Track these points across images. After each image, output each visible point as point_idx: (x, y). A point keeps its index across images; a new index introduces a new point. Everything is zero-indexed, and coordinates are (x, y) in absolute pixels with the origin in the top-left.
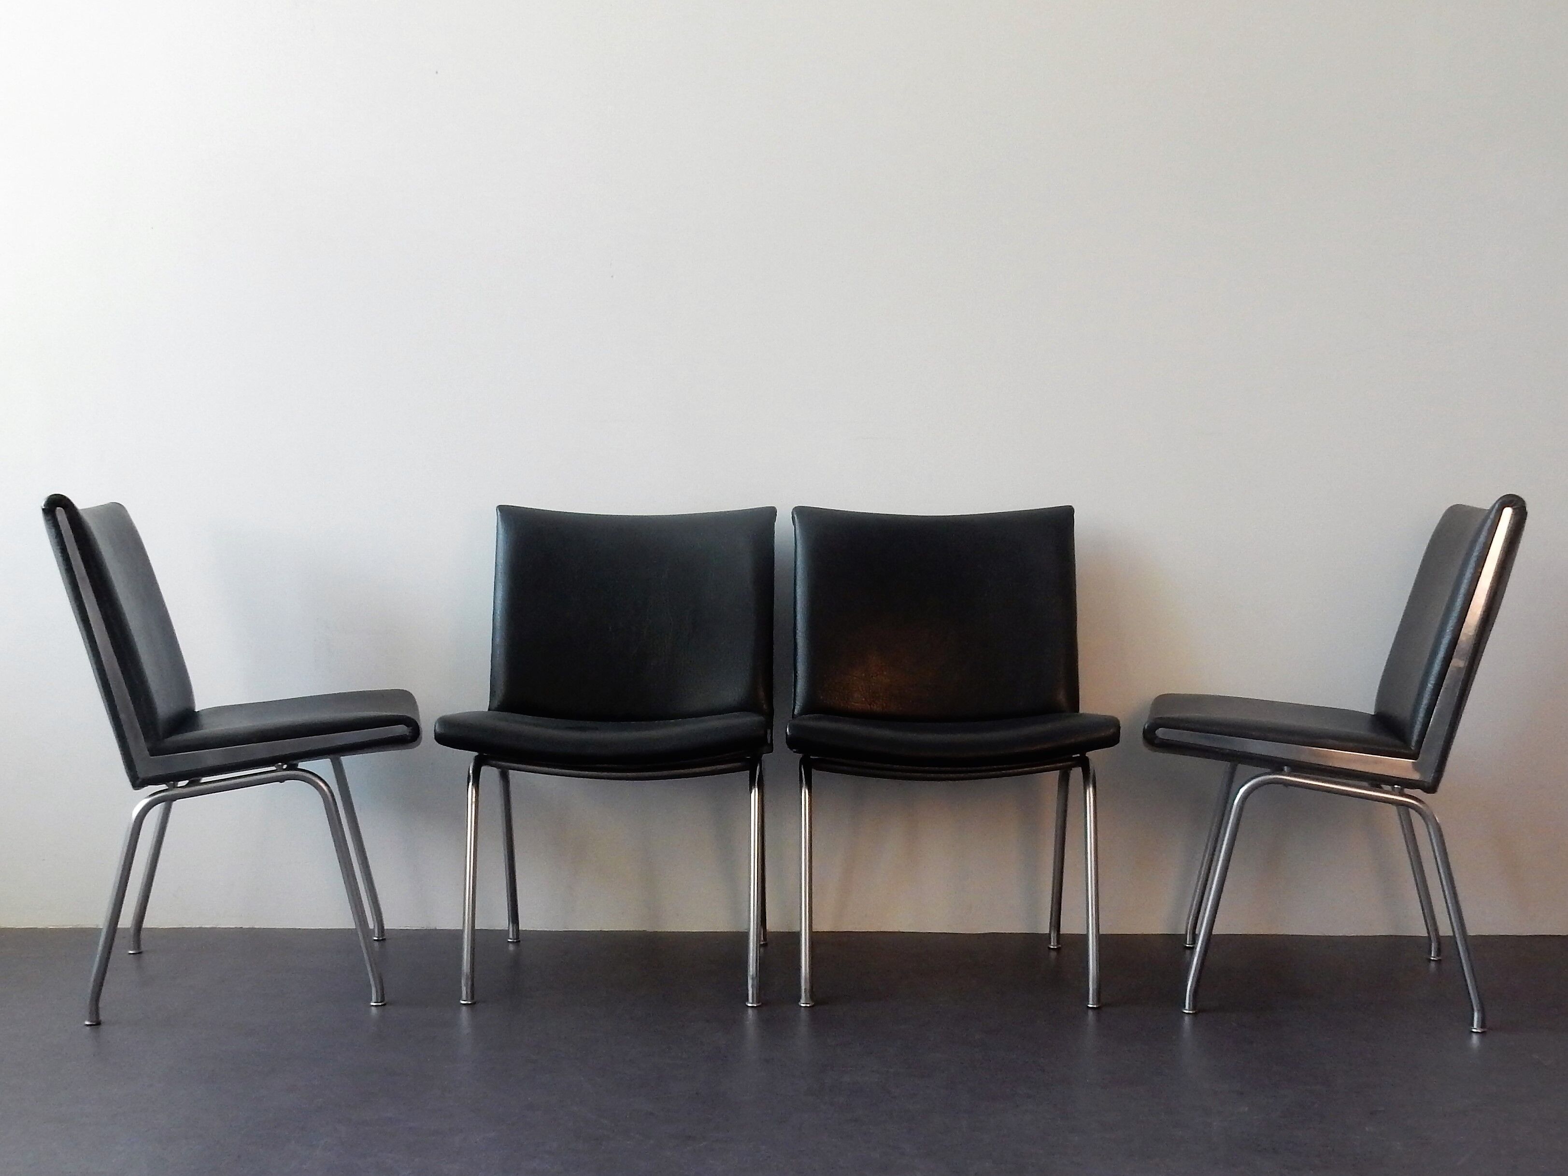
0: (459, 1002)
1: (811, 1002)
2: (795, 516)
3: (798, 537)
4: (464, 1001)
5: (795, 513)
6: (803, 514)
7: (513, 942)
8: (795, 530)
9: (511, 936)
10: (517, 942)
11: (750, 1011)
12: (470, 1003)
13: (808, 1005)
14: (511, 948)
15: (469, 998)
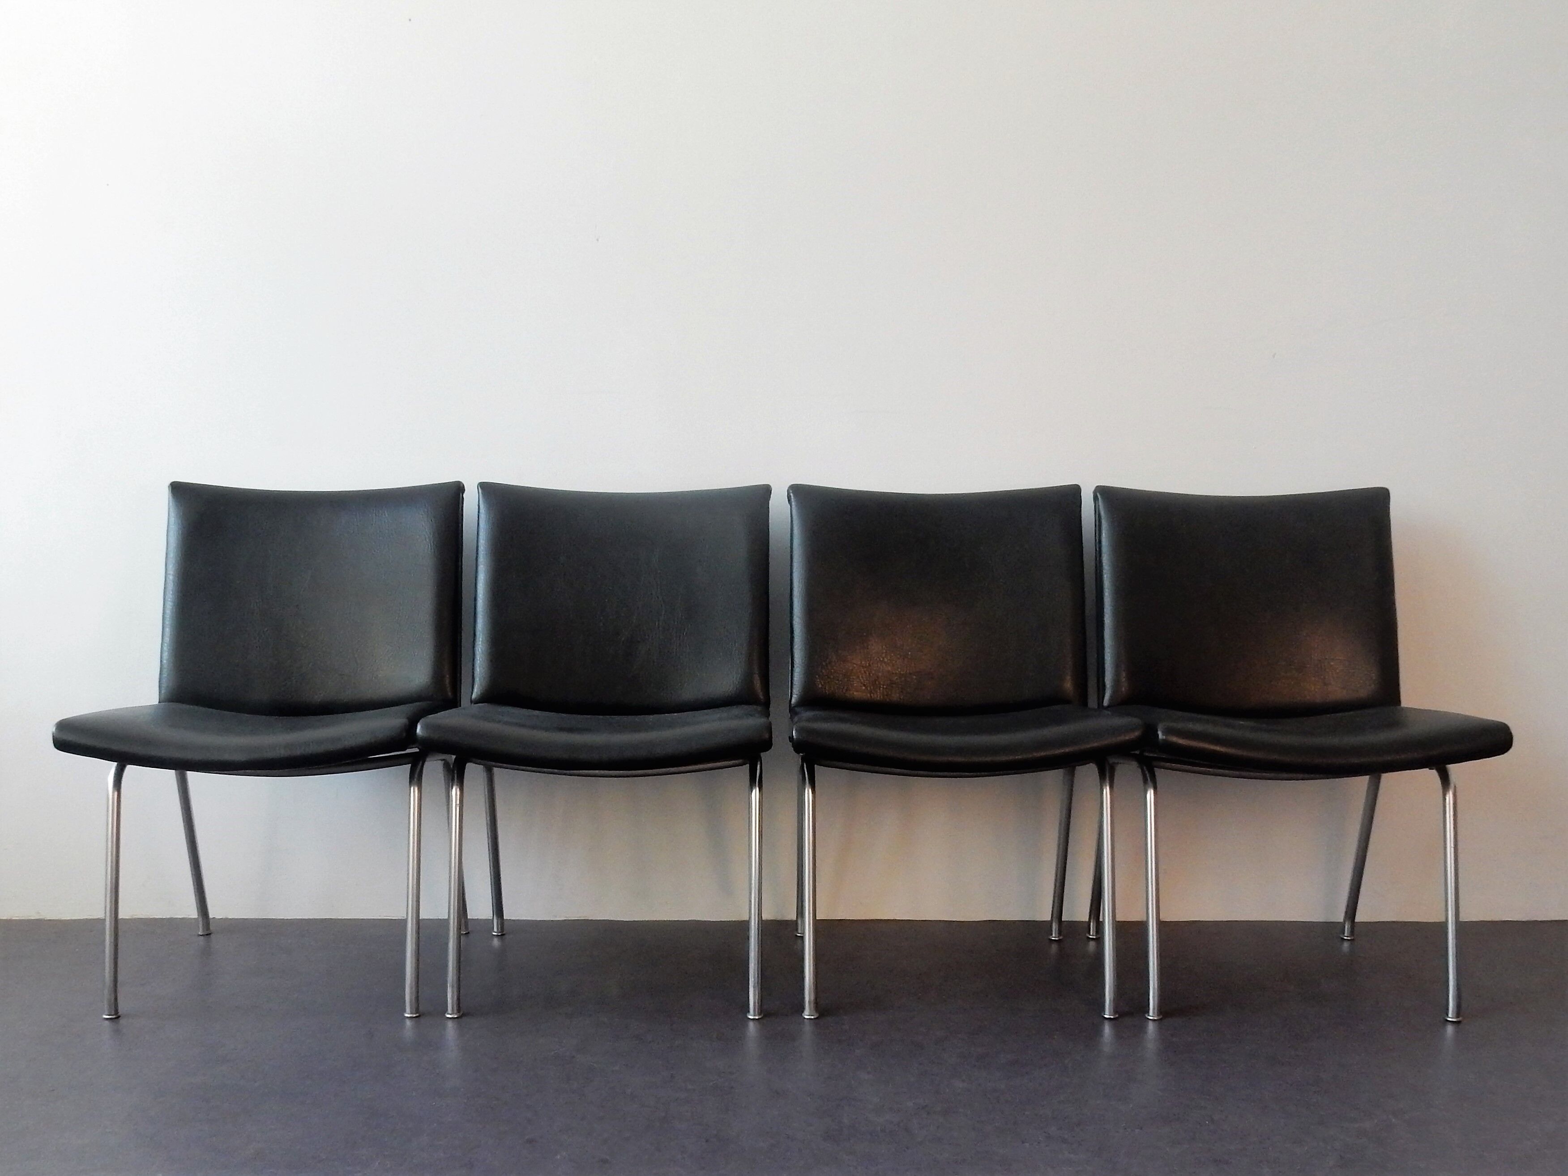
0: (445, 1015)
1: (815, 1014)
2: (792, 494)
3: (795, 517)
4: (451, 1014)
5: (791, 491)
6: (800, 493)
7: (497, 935)
8: (791, 509)
9: (495, 930)
10: (502, 936)
11: (751, 1024)
12: (456, 1016)
13: (812, 1017)
14: (496, 942)
15: (455, 1011)
